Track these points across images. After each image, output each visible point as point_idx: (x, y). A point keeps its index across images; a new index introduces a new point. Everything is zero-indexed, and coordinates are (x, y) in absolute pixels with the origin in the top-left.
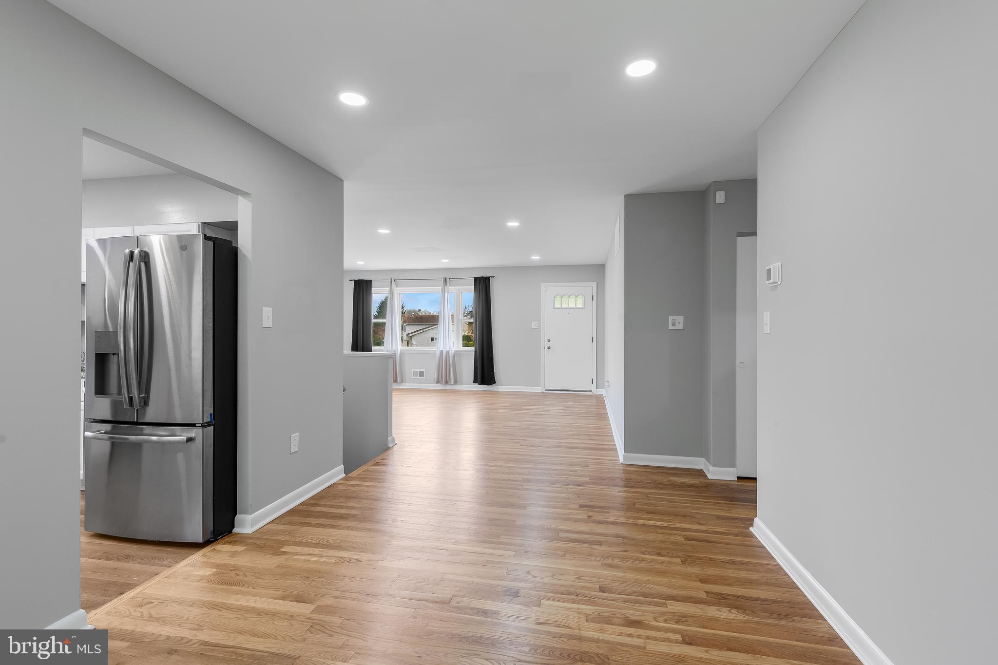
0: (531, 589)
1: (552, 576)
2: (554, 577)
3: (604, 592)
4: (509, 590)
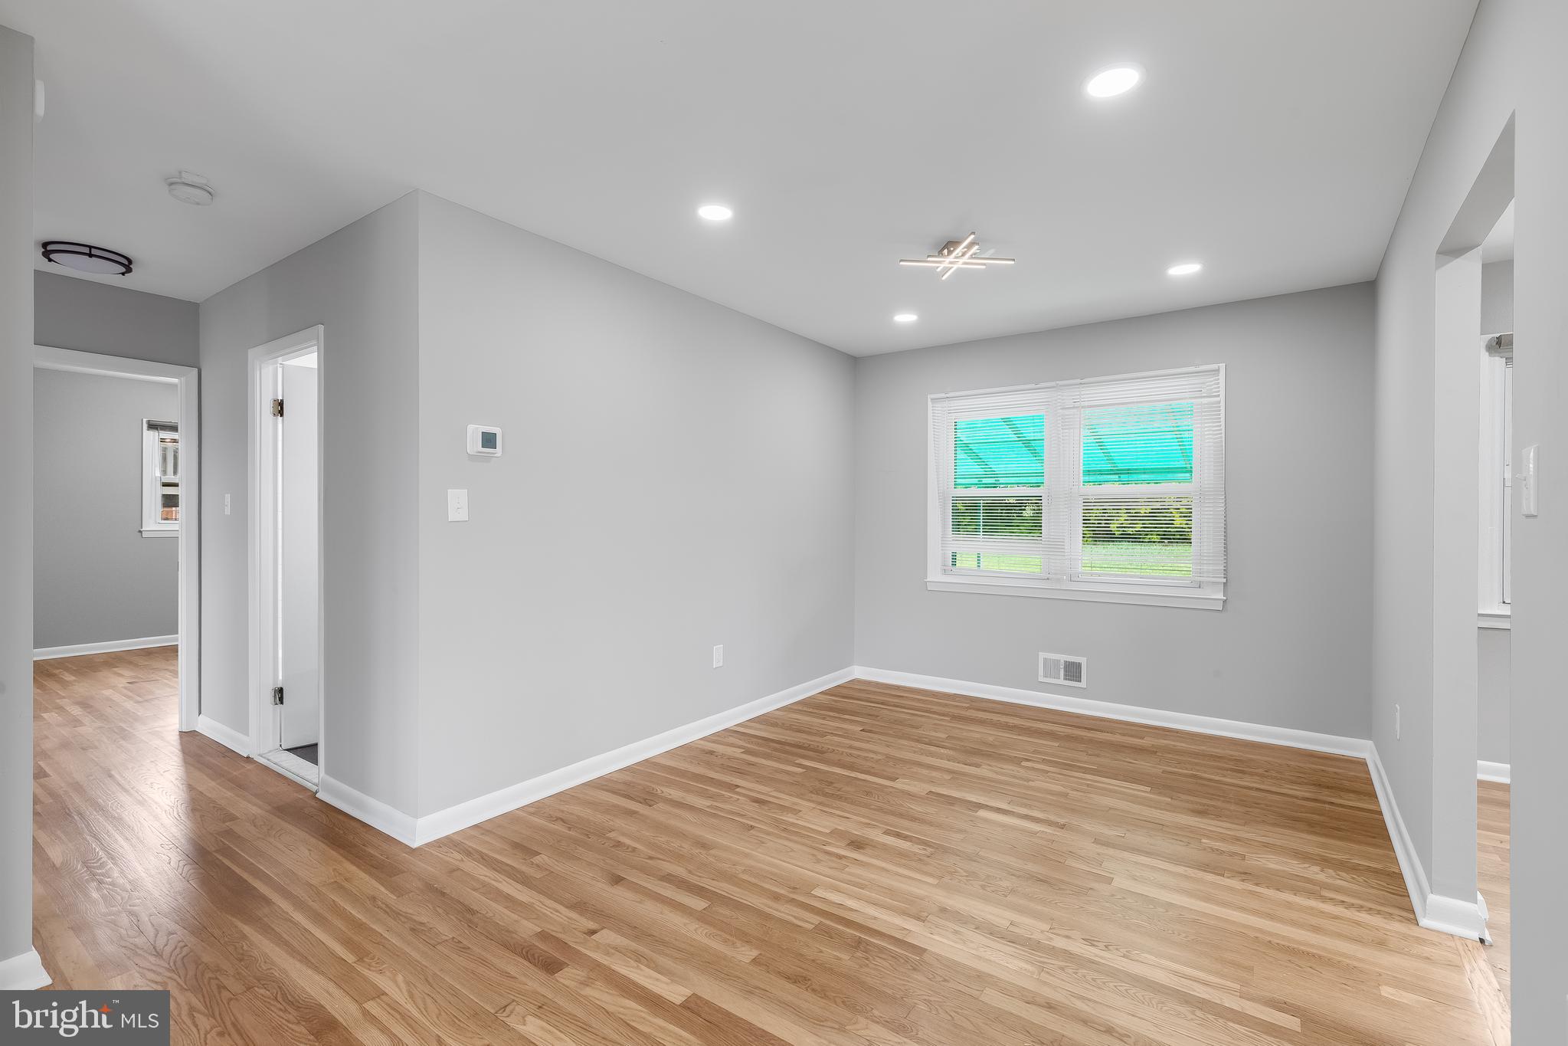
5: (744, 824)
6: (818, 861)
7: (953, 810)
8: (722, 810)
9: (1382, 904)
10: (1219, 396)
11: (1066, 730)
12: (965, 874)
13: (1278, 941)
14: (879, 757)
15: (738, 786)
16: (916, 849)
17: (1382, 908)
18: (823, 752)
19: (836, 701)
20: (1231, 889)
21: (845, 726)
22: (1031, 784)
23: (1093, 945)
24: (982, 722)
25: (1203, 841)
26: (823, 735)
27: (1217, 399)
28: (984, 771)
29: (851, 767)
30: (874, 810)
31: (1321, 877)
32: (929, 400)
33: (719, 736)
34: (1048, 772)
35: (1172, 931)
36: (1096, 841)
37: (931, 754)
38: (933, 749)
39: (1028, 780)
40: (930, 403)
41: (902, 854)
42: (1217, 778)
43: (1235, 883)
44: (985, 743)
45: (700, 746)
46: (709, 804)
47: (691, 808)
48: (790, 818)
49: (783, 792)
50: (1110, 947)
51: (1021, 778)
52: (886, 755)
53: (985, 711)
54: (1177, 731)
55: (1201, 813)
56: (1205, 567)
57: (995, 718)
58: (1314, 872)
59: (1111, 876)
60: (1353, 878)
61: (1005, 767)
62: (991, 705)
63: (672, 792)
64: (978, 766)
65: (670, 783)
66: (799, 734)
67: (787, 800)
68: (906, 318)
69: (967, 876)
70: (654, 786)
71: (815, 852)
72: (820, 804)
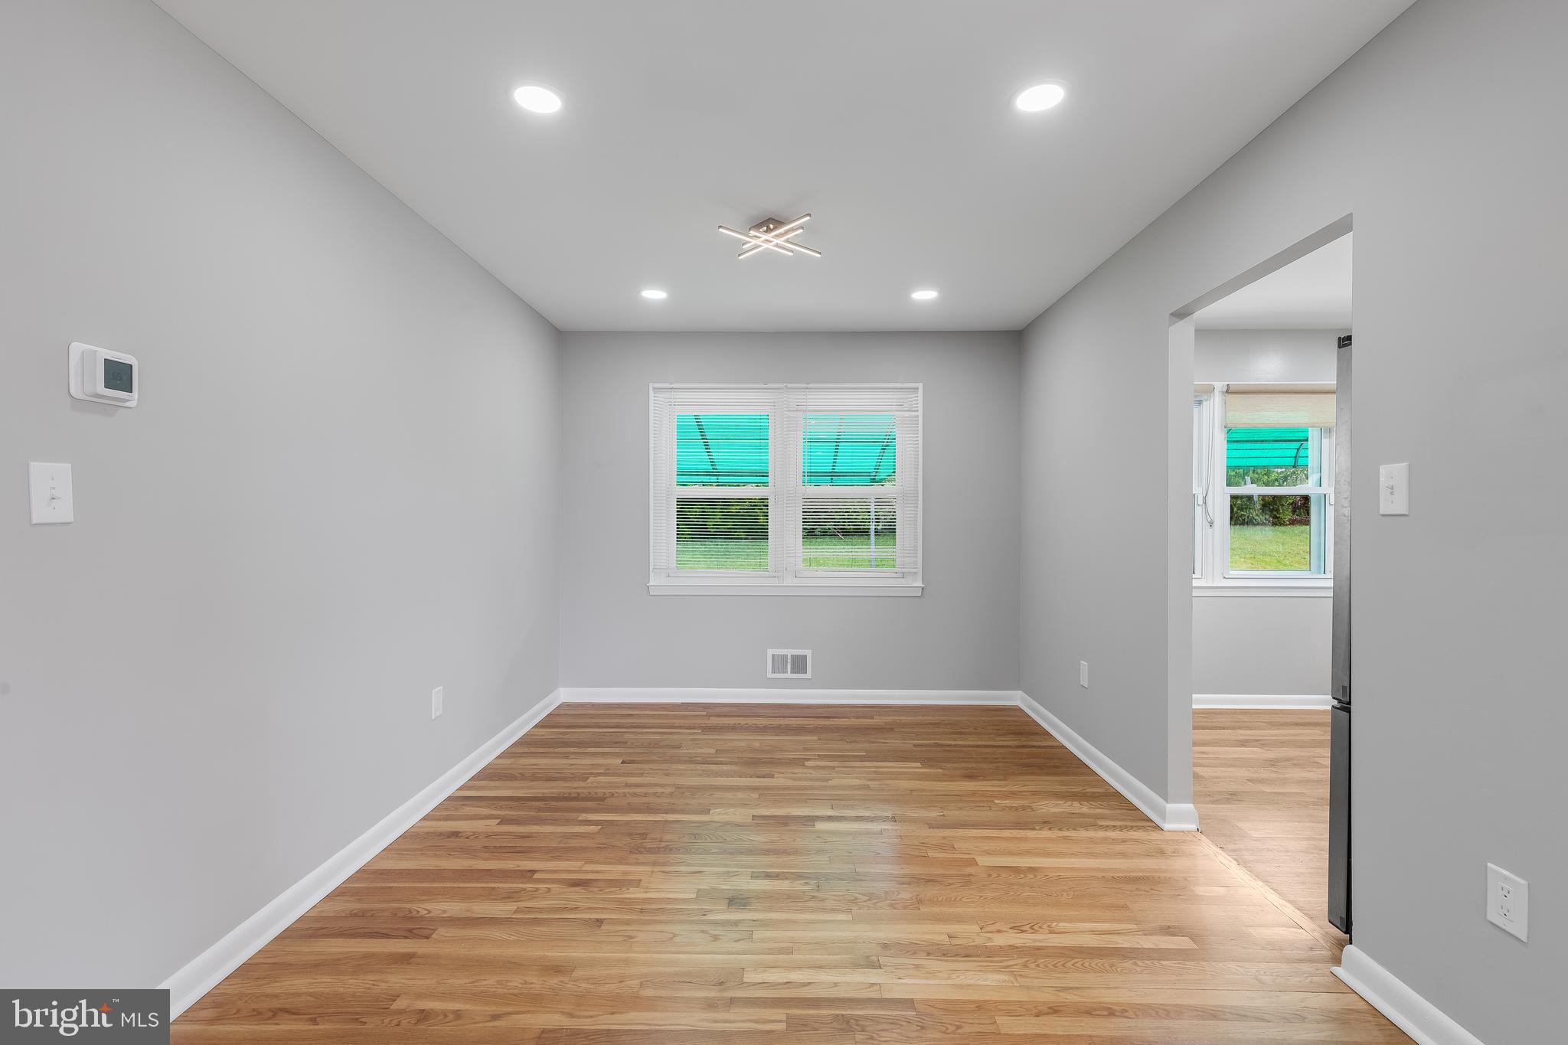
0: (710, 911)
1: (675, 935)
2: (671, 936)
3: (597, 920)
4: (744, 906)
5: (585, 920)
6: (716, 938)
7: (791, 830)
8: (541, 910)
9: (1133, 821)
10: (917, 411)
11: (812, 722)
12: (866, 898)
13: (1117, 875)
14: (669, 790)
15: (533, 872)
16: (798, 886)
17: (1135, 824)
18: (602, 799)
19: (562, 733)
20: (1049, 840)
21: (601, 761)
22: (831, 783)
23: (1023, 931)
24: (733, 728)
25: (996, 801)
26: (584, 778)
27: (916, 413)
28: (779, 781)
29: (649, 809)
30: (718, 853)
31: (1085, 809)
32: (651, 389)
33: (446, 809)
34: (834, 768)
35: (1056, 893)
36: (931, 826)
37: (717, 774)
38: (714, 767)
39: (827, 780)
40: (651, 392)
41: (791, 898)
42: (953, 743)
43: (1045, 833)
44: (755, 750)
45: (431, 830)
46: (514, 908)
47: (492, 921)
48: (634, 894)
49: (597, 862)
50: (1035, 927)
51: (818, 780)
52: (674, 785)
53: (725, 716)
54: (890, 707)
55: (971, 776)
56: (907, 560)
57: (742, 721)
58: (1076, 807)
59: (972, 857)
60: (1102, 805)
61: (796, 771)
62: (726, 709)
63: (444, 906)
64: (772, 776)
65: (429, 894)
66: (553, 784)
67: (615, 871)
68: (655, 295)
69: (869, 900)
70: (408, 906)
71: (705, 928)
72: (654, 864)
